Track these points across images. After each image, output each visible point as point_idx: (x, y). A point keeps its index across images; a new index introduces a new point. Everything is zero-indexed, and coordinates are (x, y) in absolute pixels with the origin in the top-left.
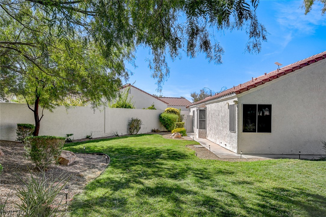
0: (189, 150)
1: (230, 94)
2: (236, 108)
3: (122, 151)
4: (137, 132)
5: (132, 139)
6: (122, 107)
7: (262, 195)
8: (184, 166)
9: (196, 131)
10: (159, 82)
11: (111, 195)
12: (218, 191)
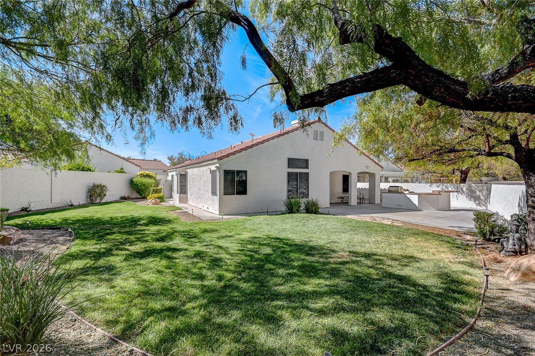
0: (171, 215)
1: (212, 160)
2: (218, 173)
3: (86, 222)
4: (101, 200)
5: (96, 209)
6: (78, 169)
7: (241, 243)
8: (169, 230)
9: (176, 196)
10: (143, 144)
11: (94, 264)
12: (206, 246)
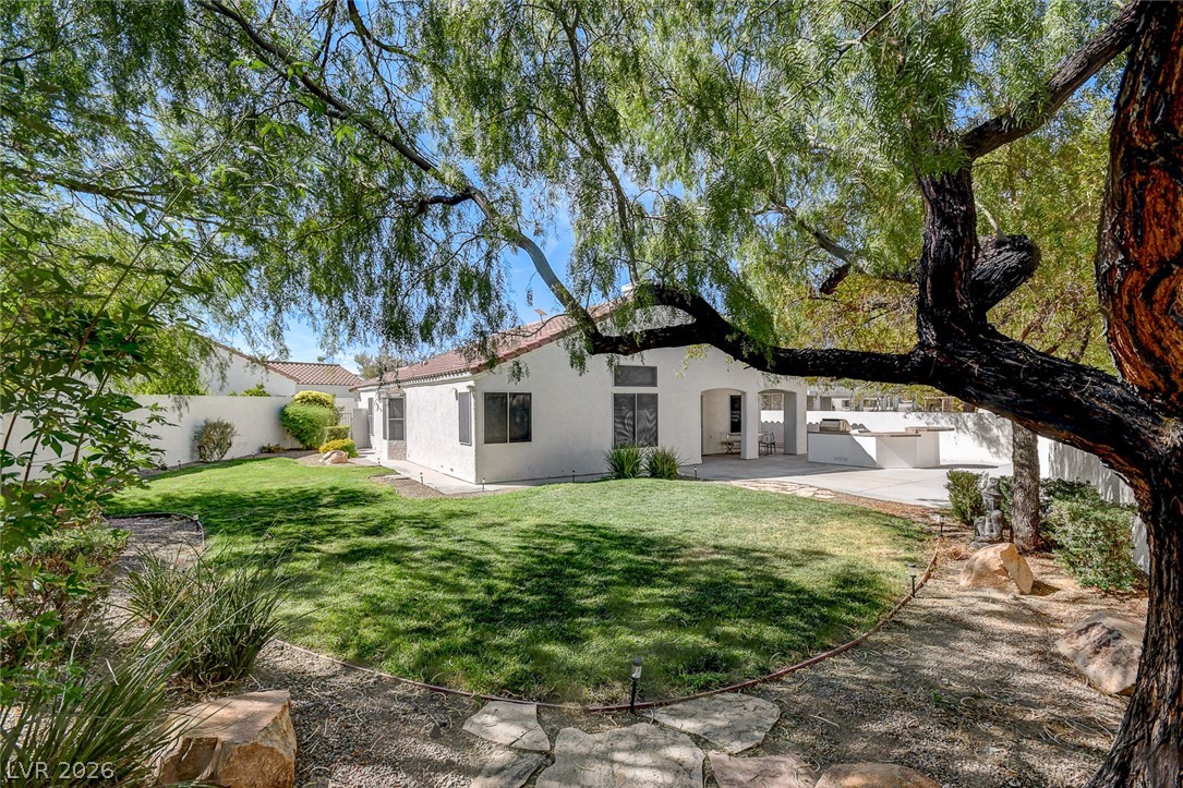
0: (379, 485)
1: (461, 372)
2: (473, 400)
4: (223, 454)
8: (384, 515)
